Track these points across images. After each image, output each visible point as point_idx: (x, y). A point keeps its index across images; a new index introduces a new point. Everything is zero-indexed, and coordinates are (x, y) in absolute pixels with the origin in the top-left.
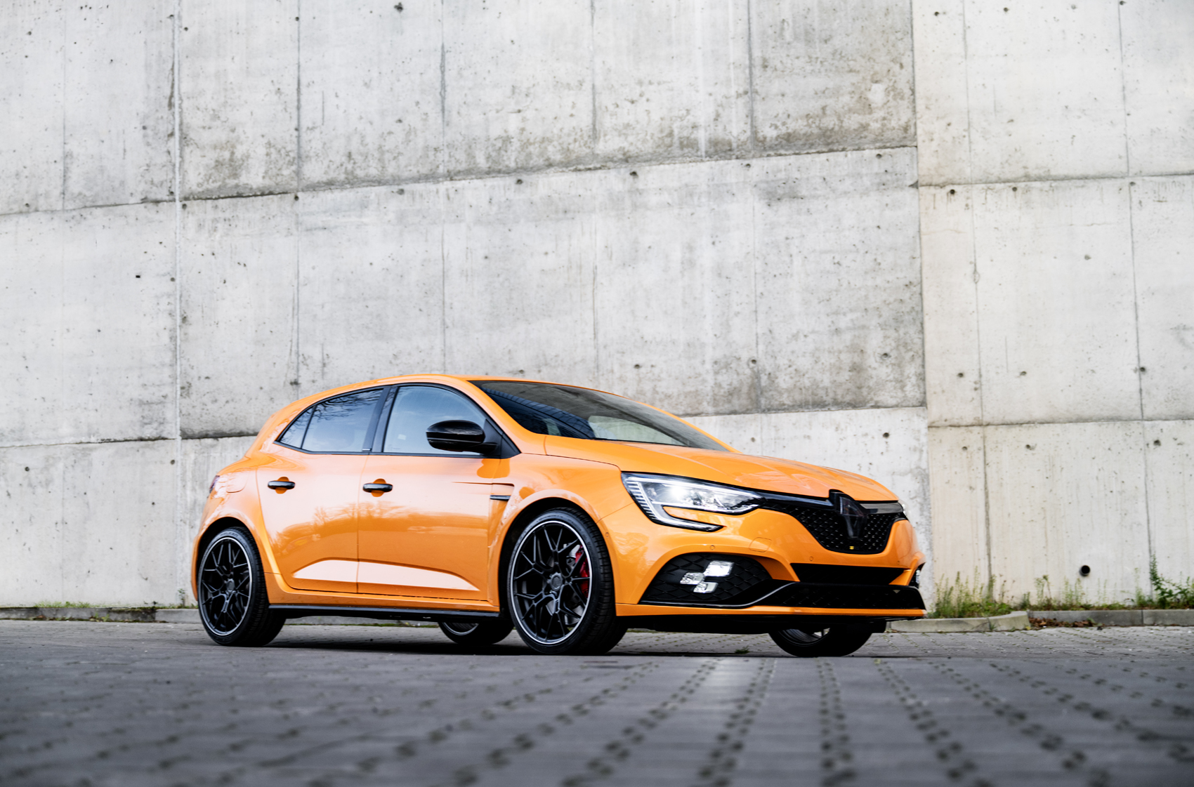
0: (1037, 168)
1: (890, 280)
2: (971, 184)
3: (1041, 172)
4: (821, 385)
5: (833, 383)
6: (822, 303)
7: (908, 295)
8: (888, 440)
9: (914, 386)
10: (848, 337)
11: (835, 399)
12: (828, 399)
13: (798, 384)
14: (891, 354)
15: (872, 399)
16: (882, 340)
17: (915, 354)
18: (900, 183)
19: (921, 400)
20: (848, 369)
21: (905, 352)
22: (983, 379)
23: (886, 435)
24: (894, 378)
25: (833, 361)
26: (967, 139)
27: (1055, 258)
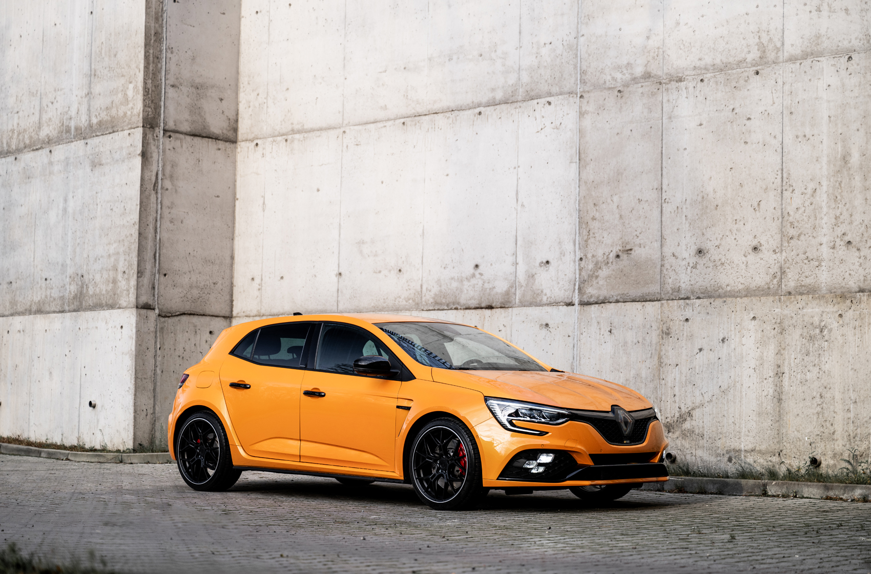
0: (298, 124)
2: (266, 138)
3: (299, 127)
4: (102, 293)
5: (106, 292)
6: (105, 237)
8: (122, 330)
10: (112, 260)
12: (104, 303)
13: (95, 292)
14: (126, 272)
15: (118, 303)
16: (124, 262)
20: (111, 281)
22: (263, 282)
23: (122, 327)
25: (107, 276)
26: (266, 105)
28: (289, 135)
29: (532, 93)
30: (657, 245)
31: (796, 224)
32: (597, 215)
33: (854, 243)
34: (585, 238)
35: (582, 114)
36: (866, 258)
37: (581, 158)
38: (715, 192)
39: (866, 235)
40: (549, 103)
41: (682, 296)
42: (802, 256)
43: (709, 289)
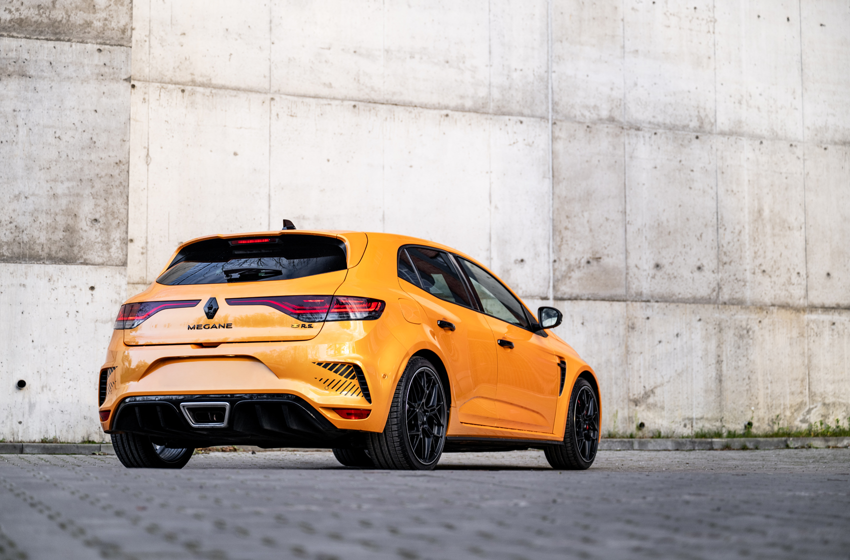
0: (201, 76)
1: (103, 158)
2: (149, 81)
3: (204, 80)
4: (38, 242)
5: (48, 241)
6: (43, 170)
7: (117, 171)
8: (94, 292)
9: (118, 248)
10: (64, 202)
11: (49, 255)
12: (44, 254)
13: (17, 239)
14: (100, 220)
15: (81, 257)
16: (93, 207)
17: (120, 222)
18: (116, 76)
19: (123, 260)
20: (62, 229)
21: (112, 219)
22: (149, 246)
23: (92, 288)
24: (102, 240)
25: (49, 221)
26: (147, 43)
27: (211, 151)
28: (187, 85)
29: (504, 110)
30: (622, 257)
31: (728, 254)
32: (570, 226)
33: (767, 272)
34: (559, 243)
35: (554, 139)
36: (775, 283)
37: (555, 176)
38: (668, 221)
39: (774, 267)
40: (521, 122)
41: (644, 299)
42: (732, 277)
43: (665, 295)
